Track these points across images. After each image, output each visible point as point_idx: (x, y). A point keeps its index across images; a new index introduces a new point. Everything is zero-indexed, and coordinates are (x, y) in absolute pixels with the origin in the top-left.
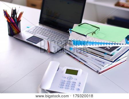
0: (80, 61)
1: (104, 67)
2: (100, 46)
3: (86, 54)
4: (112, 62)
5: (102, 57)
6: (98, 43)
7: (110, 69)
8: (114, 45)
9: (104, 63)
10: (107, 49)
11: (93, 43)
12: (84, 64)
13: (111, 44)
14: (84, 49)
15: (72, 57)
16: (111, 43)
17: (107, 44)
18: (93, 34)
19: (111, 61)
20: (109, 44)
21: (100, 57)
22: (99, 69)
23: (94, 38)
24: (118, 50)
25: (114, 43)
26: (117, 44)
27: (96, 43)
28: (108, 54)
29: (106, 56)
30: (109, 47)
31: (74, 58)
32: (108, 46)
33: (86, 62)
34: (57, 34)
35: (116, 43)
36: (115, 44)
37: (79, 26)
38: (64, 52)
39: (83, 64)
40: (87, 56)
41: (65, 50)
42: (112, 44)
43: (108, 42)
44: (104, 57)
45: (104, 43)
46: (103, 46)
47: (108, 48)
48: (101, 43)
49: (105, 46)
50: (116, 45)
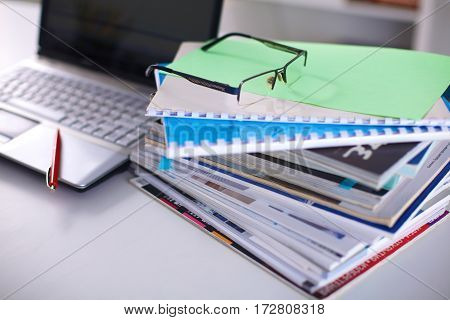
0: (210, 228)
1: (343, 260)
2: (316, 142)
3: (243, 188)
4: (384, 228)
5: (329, 203)
6: (306, 129)
7: (371, 264)
8: (390, 137)
9: (340, 236)
10: (355, 160)
11: (275, 129)
12: (235, 245)
13: (374, 132)
14: (229, 164)
15: (172, 203)
16: (374, 122)
17: (351, 129)
18: (272, 82)
19: (381, 221)
20: (366, 129)
21: (315, 205)
22: (314, 275)
23: (283, 101)
24: (415, 161)
25: (389, 122)
26: (410, 128)
27: (293, 128)
28: (358, 186)
29: (350, 198)
30: (367, 147)
31: (182, 210)
32: (358, 139)
33: (242, 231)
34: (109, 98)
35: (404, 122)
36: (395, 129)
37: (205, 49)
38: (133, 180)
39: (229, 243)
40: (248, 200)
41: (137, 172)
42: (381, 129)
43: (359, 122)
44: (337, 202)
45: (336, 128)
46: (330, 141)
47: (361, 151)
48: (322, 128)
49: (344, 140)
50: (404, 137)
